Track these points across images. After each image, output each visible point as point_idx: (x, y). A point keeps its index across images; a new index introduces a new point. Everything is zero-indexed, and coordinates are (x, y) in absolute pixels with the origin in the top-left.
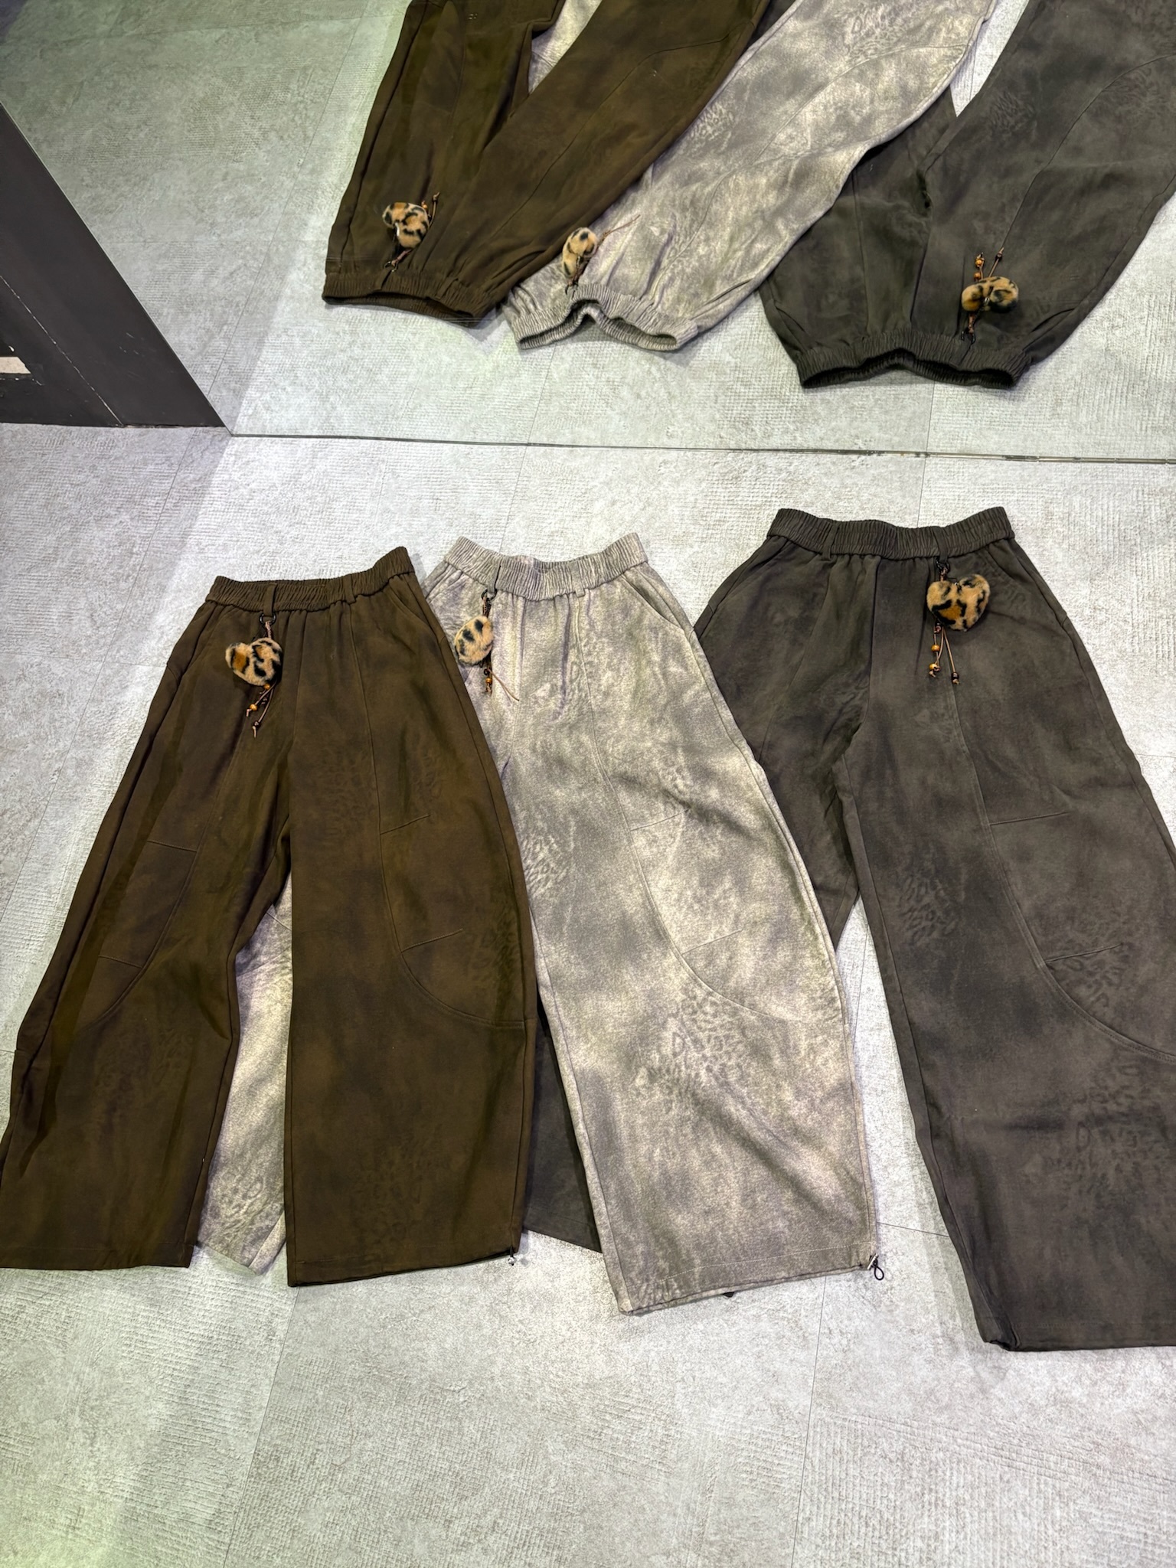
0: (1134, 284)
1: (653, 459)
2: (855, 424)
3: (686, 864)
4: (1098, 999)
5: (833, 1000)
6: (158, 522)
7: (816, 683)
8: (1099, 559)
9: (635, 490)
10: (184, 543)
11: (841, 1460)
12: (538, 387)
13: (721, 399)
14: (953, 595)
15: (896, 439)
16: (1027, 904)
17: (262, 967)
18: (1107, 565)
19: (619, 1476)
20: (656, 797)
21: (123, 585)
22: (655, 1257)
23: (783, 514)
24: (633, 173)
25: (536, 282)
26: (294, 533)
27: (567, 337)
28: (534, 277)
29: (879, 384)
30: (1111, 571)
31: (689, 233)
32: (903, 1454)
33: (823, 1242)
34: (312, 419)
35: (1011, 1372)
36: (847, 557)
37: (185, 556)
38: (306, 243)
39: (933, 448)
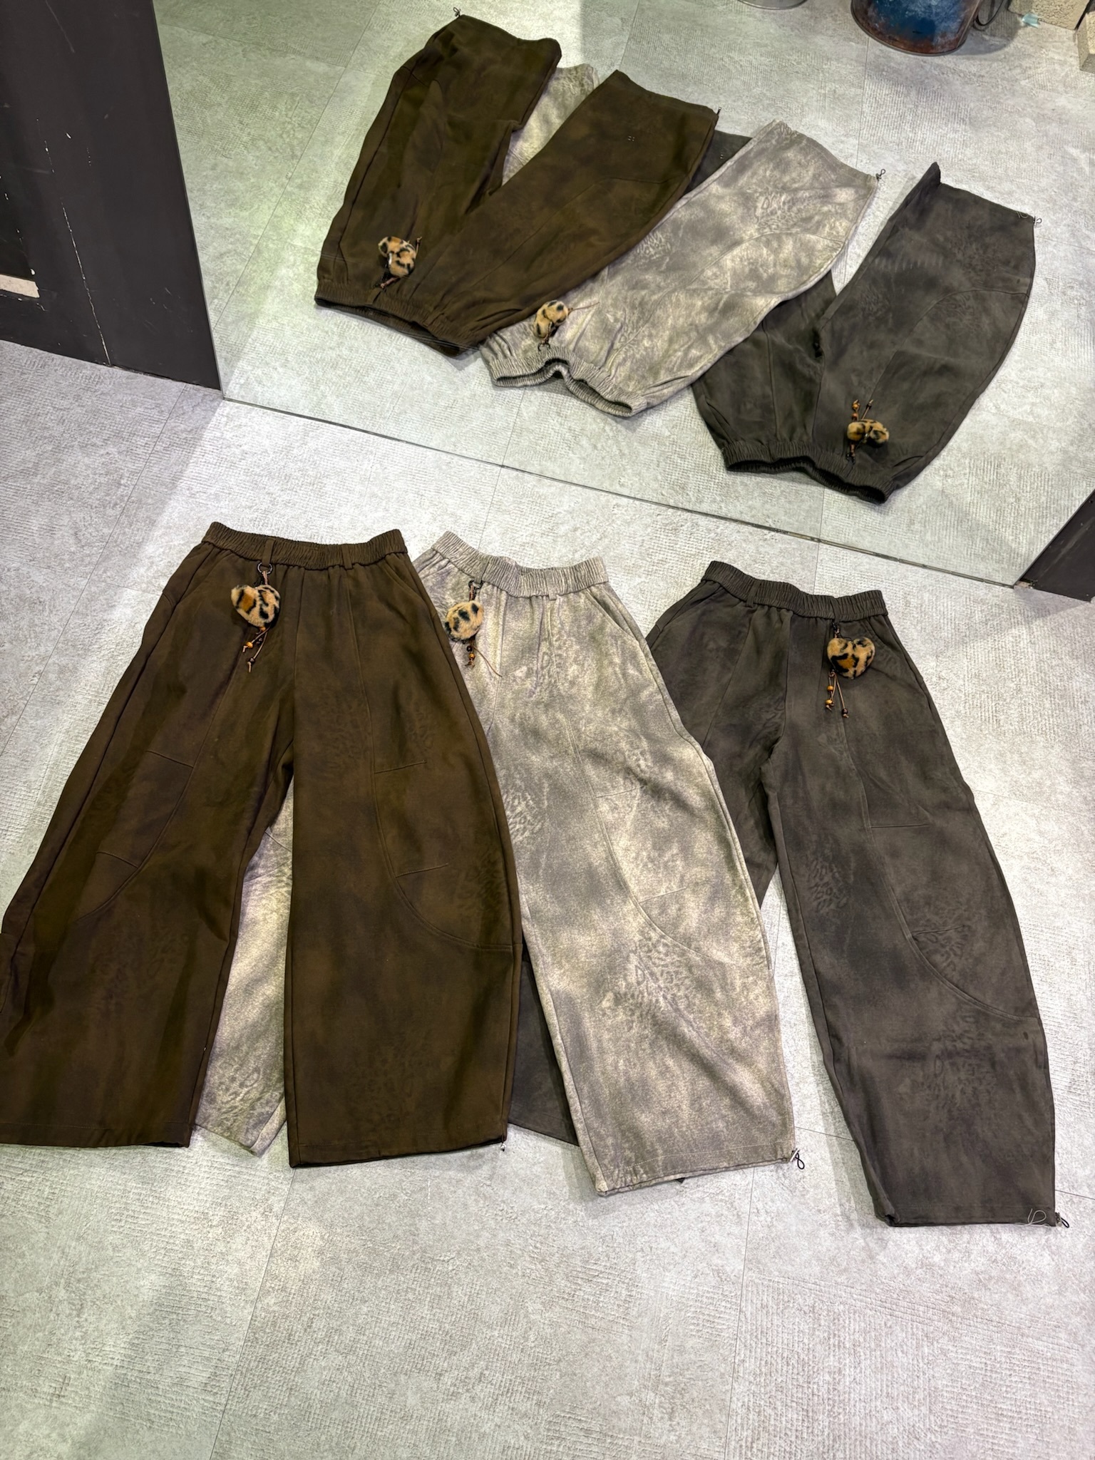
0: (959, 449)
1: (608, 501)
2: (768, 506)
3: (641, 830)
4: (948, 965)
5: (760, 949)
6: (147, 461)
7: (744, 702)
8: (942, 642)
9: (594, 522)
10: (174, 486)
11: (768, 1312)
12: (511, 420)
13: (662, 464)
14: (849, 650)
15: (797, 525)
16: (898, 890)
17: (259, 879)
18: (947, 647)
19: (590, 1331)
20: (618, 773)
21: (110, 512)
22: (622, 1148)
23: (715, 566)
24: (595, 268)
25: (512, 334)
26: (286, 497)
27: (536, 385)
28: (511, 328)
29: (784, 479)
30: (949, 653)
31: (636, 327)
32: (814, 1307)
33: (753, 1140)
34: (302, 401)
35: (891, 1242)
36: (766, 608)
37: (176, 497)
38: (295, 246)
39: (822, 537)
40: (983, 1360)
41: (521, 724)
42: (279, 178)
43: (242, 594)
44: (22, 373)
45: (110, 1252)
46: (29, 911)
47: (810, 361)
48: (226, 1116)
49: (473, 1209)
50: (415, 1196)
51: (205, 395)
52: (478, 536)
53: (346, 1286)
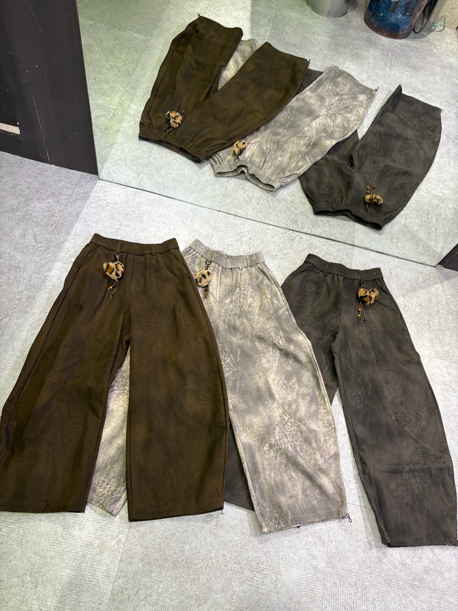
0: (411, 207)
1: (264, 227)
2: (332, 230)
3: (280, 371)
4: (411, 431)
5: (331, 424)
6: (66, 206)
7: (323, 315)
8: (406, 290)
9: (258, 236)
10: (78, 217)
11: (336, 586)
12: (223, 191)
13: (287, 211)
14: (368, 294)
15: (344, 239)
16: (389, 398)
17: (115, 392)
18: (408, 292)
19: (260, 595)
20: (270, 346)
21: (50, 228)
22: (273, 512)
23: (310, 256)
24: (258, 126)
25: (223, 154)
26: (126, 223)
27: (233, 176)
28: (222, 151)
29: (339, 219)
30: (409, 295)
31: (275, 152)
32: (356, 583)
33: (329, 509)
34: (133, 181)
35: (388, 554)
36: (332, 275)
37: (78, 222)
38: (130, 114)
39: (355, 244)
40: (428, 606)
41: (228, 324)
42: (123, 84)
43: (108, 266)
44: (11, 167)
45: (49, 560)
46: (14, 405)
47: (349, 168)
48: (100, 498)
49: (208, 540)
50: (183, 534)
51: (91, 177)
52: (209, 241)
53: (153, 575)
